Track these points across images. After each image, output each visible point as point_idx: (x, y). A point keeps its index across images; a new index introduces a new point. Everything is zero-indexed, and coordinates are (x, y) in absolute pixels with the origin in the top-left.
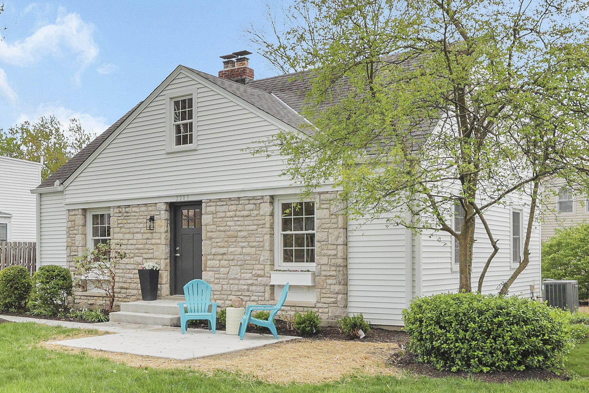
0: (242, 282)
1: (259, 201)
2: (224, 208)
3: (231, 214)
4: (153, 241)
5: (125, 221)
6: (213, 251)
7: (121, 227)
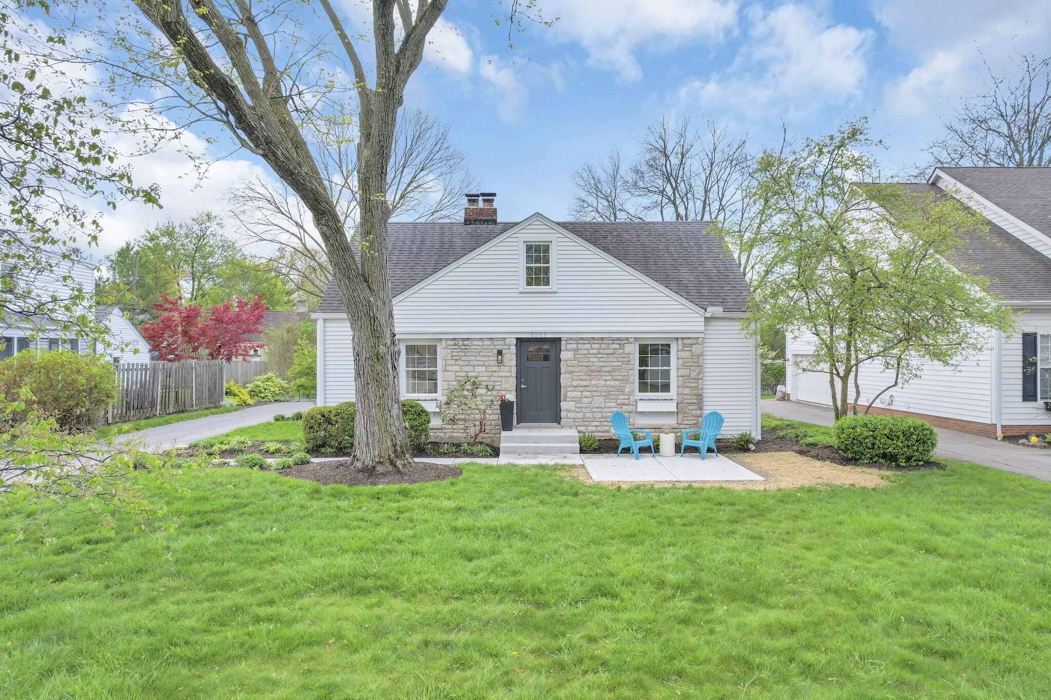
0: (606, 410)
1: (624, 342)
2: (587, 346)
3: (595, 351)
4: (501, 374)
5: (463, 354)
6: (575, 383)
7: (456, 360)
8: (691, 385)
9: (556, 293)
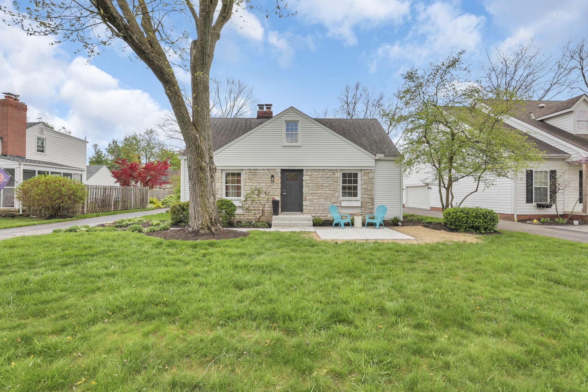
0: (325, 205)
1: (335, 171)
2: (316, 173)
3: (320, 176)
4: (273, 187)
5: (254, 177)
6: (310, 192)
7: (251, 180)
8: (368, 193)
9: (301, 146)
